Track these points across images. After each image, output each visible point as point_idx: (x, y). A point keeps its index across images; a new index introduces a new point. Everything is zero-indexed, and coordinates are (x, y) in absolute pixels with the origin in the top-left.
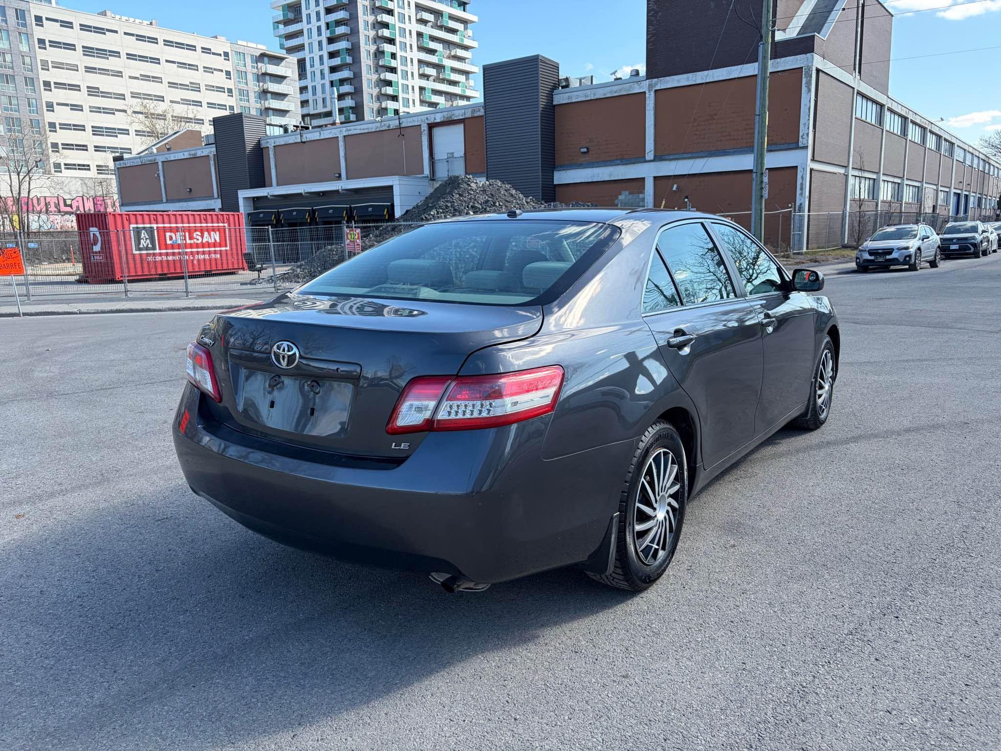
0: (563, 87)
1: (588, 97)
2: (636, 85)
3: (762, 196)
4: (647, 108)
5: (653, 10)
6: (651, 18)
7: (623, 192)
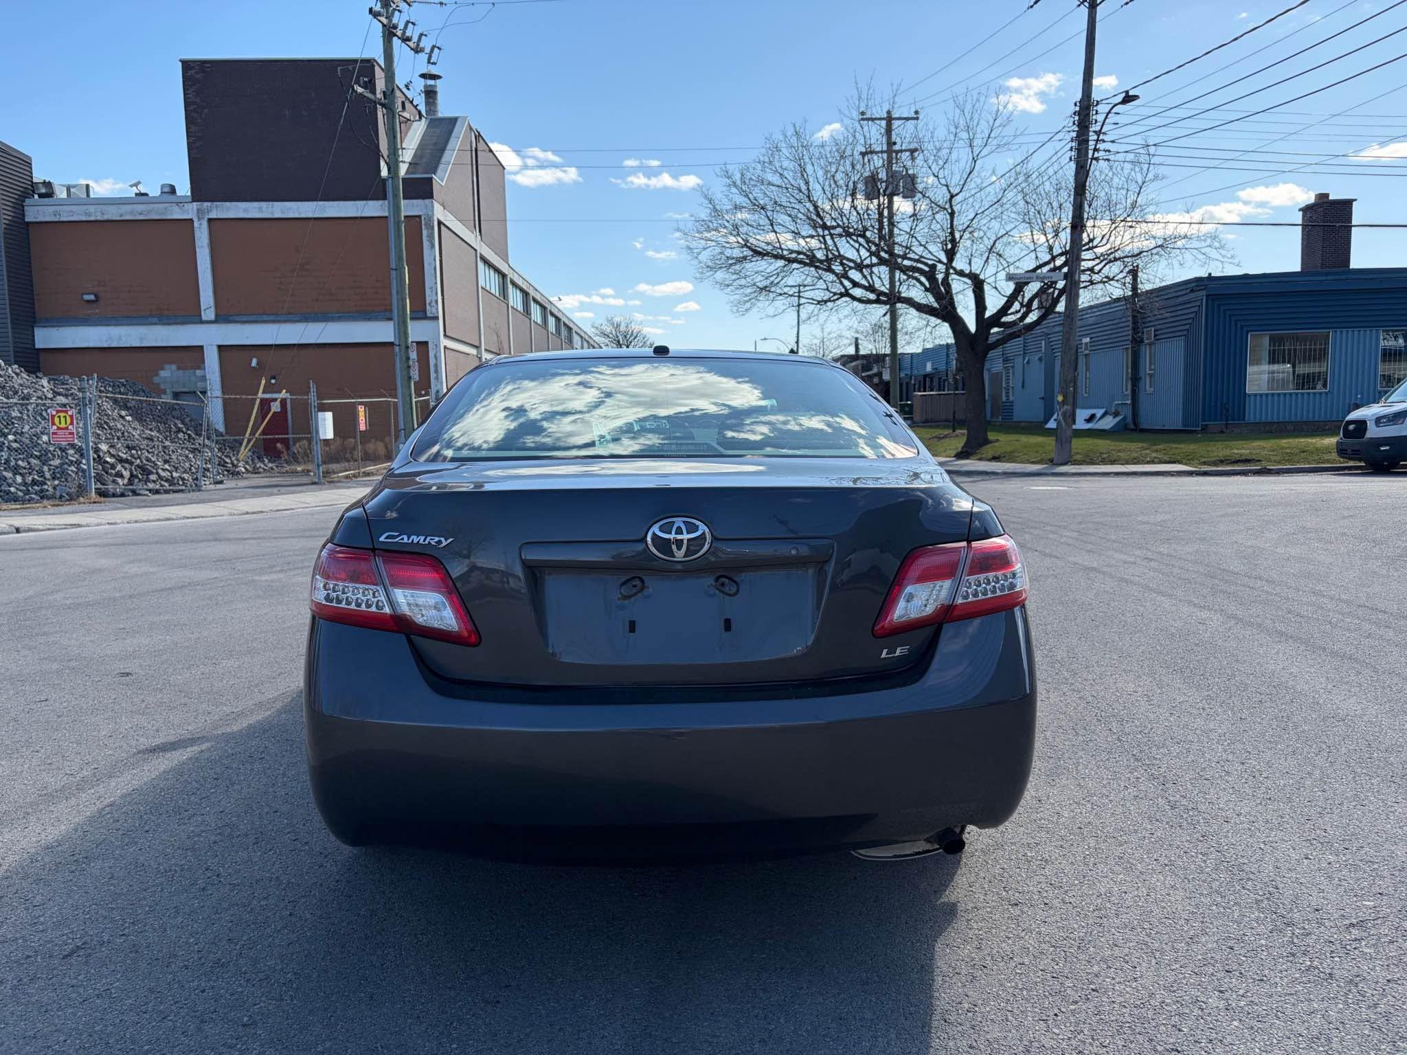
0: (41, 196)
1: (90, 216)
2: (176, 208)
3: (410, 378)
4: (198, 243)
5: (194, 103)
6: (192, 114)
7: (167, 367)
